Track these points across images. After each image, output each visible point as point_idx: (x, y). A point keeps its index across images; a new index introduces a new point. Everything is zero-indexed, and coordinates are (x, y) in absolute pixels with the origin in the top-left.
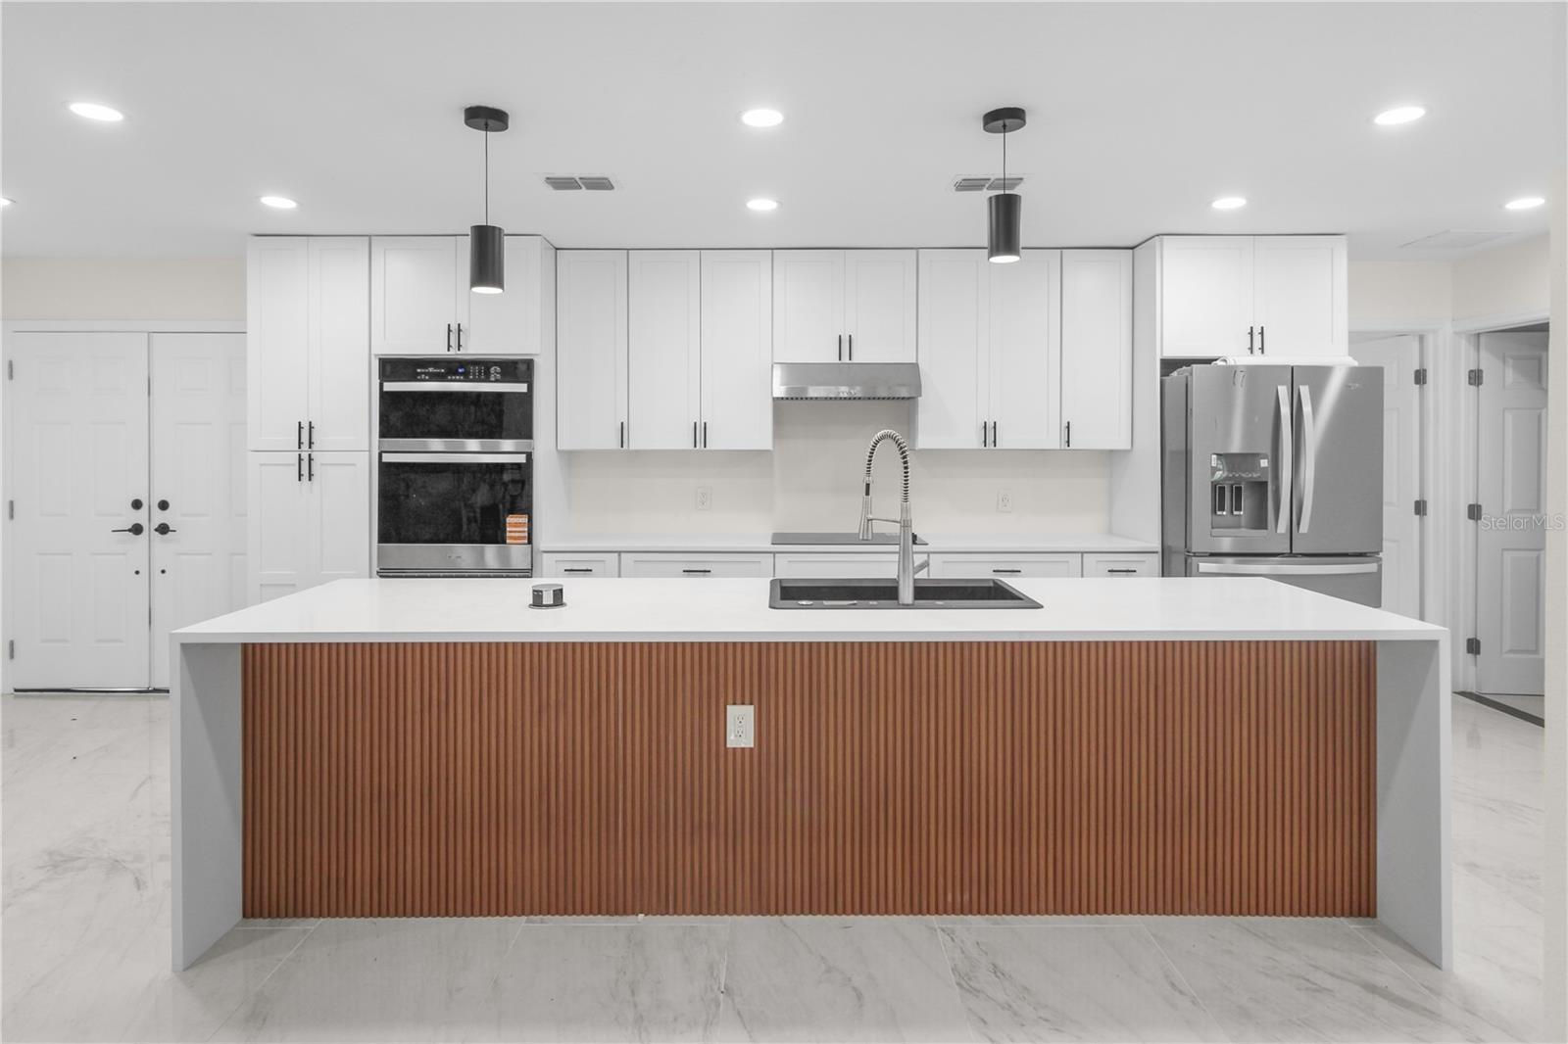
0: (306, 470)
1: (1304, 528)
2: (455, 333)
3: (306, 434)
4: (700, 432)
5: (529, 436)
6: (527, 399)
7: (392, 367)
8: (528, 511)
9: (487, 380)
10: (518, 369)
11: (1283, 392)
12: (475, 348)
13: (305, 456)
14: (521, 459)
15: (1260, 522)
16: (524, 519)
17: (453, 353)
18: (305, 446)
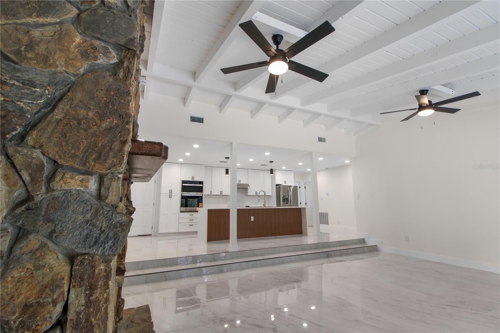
0: (170, 196)
1: (291, 204)
2: (193, 178)
3: (171, 191)
4: (221, 192)
5: (202, 192)
6: (202, 187)
7: (184, 182)
8: (202, 203)
9: (197, 184)
10: (201, 183)
11: (289, 188)
12: (196, 180)
13: (170, 195)
14: (202, 195)
15: (287, 203)
16: (202, 204)
17: (193, 180)
18: (171, 193)
